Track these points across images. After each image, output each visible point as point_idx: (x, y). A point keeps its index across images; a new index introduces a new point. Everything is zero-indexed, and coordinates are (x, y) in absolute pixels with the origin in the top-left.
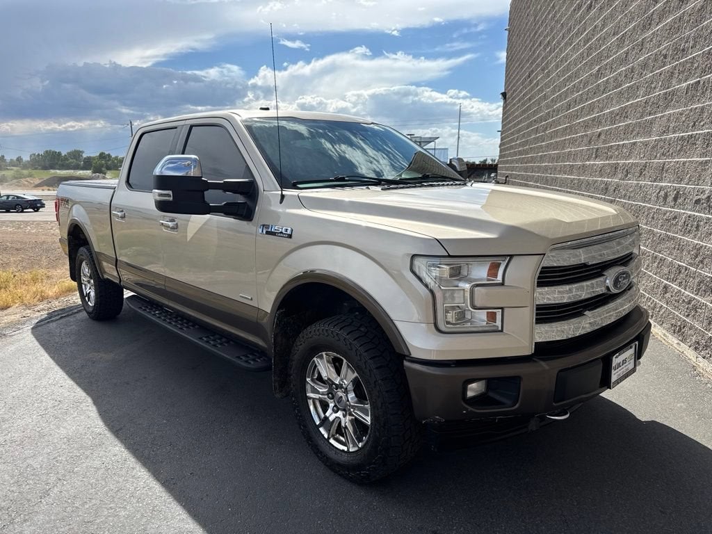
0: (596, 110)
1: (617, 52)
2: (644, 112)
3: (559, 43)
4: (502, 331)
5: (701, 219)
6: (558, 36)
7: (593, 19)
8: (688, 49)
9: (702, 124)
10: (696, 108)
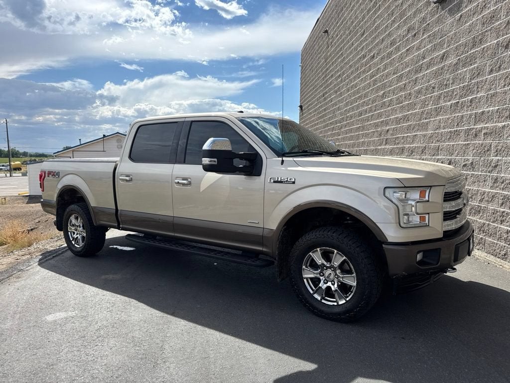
0: (384, 117)
1: (397, 84)
2: (421, 118)
3: (348, 76)
4: (429, 226)
5: (468, 175)
6: (347, 72)
7: (376, 64)
8: (449, 84)
9: (463, 124)
10: (458, 116)
